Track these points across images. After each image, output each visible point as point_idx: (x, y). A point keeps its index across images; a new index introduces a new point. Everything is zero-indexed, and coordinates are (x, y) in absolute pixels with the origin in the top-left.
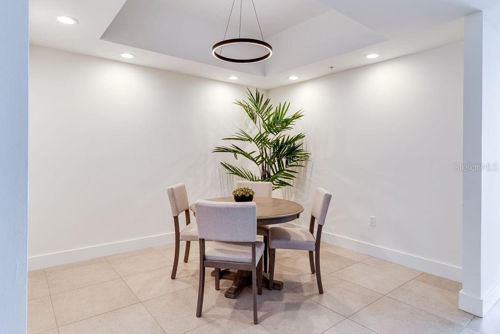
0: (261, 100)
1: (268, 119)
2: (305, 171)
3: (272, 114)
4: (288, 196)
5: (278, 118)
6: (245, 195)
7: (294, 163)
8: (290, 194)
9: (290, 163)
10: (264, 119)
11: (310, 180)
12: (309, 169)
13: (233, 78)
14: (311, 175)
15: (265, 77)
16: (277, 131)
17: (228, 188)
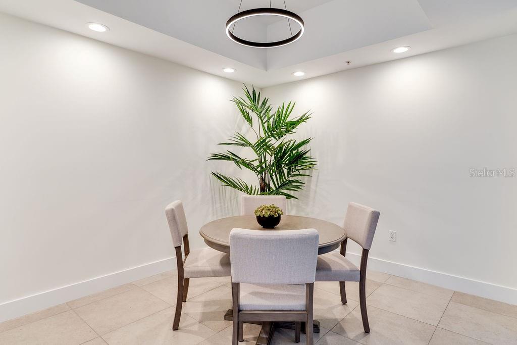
0: (259, 100)
1: (268, 121)
2: (310, 181)
3: (272, 116)
4: (288, 209)
5: (280, 120)
6: (273, 216)
7: (297, 173)
8: (290, 207)
9: (293, 172)
10: (264, 121)
11: (315, 192)
12: (314, 178)
13: (229, 71)
14: (316, 186)
15: (266, 71)
16: (280, 135)
17: (220, 203)
